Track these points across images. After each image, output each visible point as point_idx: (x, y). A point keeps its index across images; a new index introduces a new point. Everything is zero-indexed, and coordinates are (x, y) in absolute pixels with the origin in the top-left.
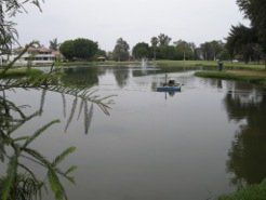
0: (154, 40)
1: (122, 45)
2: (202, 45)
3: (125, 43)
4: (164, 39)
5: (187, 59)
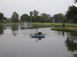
0: (31, 13)
1: (15, 15)
2: (54, 16)
3: (17, 14)
4: (36, 13)
5: (47, 22)
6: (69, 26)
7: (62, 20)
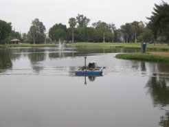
0: (72, 21)
1: (37, 26)
2: (123, 27)
3: (41, 24)
4: (83, 20)
5: (107, 41)
6: (155, 50)
7: (141, 37)
